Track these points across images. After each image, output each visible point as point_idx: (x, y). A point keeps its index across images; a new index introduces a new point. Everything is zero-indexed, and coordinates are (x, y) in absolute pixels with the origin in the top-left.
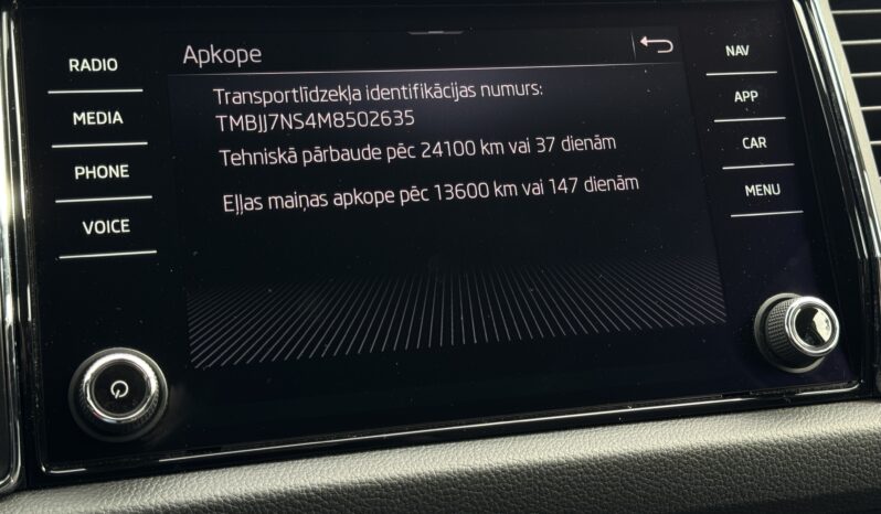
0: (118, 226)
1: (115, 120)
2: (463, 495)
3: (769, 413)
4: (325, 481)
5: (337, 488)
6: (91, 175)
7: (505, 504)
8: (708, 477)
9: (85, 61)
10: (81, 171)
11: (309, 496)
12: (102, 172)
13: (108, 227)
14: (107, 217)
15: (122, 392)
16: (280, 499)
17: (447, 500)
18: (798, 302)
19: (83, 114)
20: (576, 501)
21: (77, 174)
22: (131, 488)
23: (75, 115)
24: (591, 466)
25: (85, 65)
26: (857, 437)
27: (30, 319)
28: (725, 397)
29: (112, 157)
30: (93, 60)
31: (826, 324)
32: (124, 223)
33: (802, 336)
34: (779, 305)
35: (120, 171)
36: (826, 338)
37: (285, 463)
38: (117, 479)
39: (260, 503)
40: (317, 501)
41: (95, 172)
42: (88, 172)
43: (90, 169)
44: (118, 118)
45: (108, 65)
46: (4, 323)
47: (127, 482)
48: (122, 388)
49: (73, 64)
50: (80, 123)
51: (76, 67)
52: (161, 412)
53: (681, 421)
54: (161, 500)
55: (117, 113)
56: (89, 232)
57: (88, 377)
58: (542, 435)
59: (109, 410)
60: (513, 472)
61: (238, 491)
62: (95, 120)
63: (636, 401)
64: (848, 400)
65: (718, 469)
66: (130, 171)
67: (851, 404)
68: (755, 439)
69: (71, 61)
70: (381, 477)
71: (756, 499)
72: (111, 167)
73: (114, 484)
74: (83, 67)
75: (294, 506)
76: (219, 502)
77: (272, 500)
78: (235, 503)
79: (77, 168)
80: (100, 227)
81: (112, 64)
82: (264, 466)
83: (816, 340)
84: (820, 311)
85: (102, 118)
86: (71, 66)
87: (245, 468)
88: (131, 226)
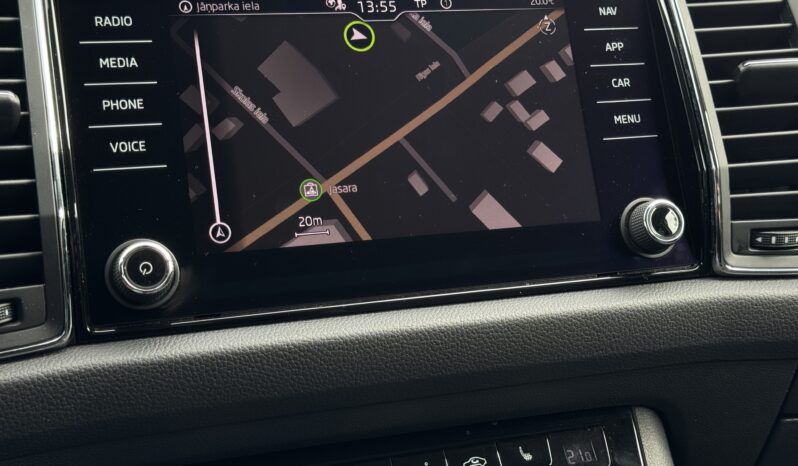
0: (137, 146)
1: (132, 64)
2: (404, 348)
3: (631, 288)
4: (301, 338)
5: (310, 343)
6: (115, 107)
7: (436, 356)
8: (587, 334)
9: (107, 18)
10: (107, 104)
11: (290, 349)
12: (123, 104)
13: (129, 147)
14: (129, 139)
15: (148, 270)
16: (267, 351)
17: (392, 352)
18: (653, 204)
19: (107, 60)
20: (488, 353)
21: (104, 106)
22: (155, 344)
23: (101, 60)
24: (499, 327)
25: (107, 21)
26: (697, 305)
27: (76, 215)
28: (599, 276)
29: (131, 93)
30: (113, 18)
31: (674, 221)
32: (141, 144)
33: (657, 229)
34: (639, 207)
35: (137, 104)
36: (674, 231)
37: (269, 326)
38: (144, 337)
39: (253, 353)
40: (295, 352)
41: (118, 104)
42: (112, 105)
43: (114, 102)
44: (134, 62)
45: (125, 21)
46: (58, 218)
47: (151, 340)
48: (148, 268)
49: (98, 21)
50: (105, 66)
51: (100, 23)
52: (175, 288)
53: (566, 294)
54: (179, 352)
55: (133, 59)
56: (115, 151)
57: (121, 260)
58: (462, 305)
59: (138, 283)
60: (441, 331)
61: (236, 345)
62: (116, 64)
63: (531, 279)
64: (690, 278)
65: (594, 329)
66: (145, 104)
67: (693, 281)
68: (621, 306)
69: (96, 18)
70: (342, 335)
71: (622, 352)
72: (130, 101)
73: (142, 340)
74: (106, 23)
75: (277, 355)
76: (222, 353)
77: (262, 352)
78: (234, 353)
79: (104, 102)
80: (123, 147)
81: (128, 21)
82: (254, 327)
83: (667, 233)
84: (671, 211)
85: (121, 63)
86: (97, 22)
87: (240, 329)
88: (146, 146)
